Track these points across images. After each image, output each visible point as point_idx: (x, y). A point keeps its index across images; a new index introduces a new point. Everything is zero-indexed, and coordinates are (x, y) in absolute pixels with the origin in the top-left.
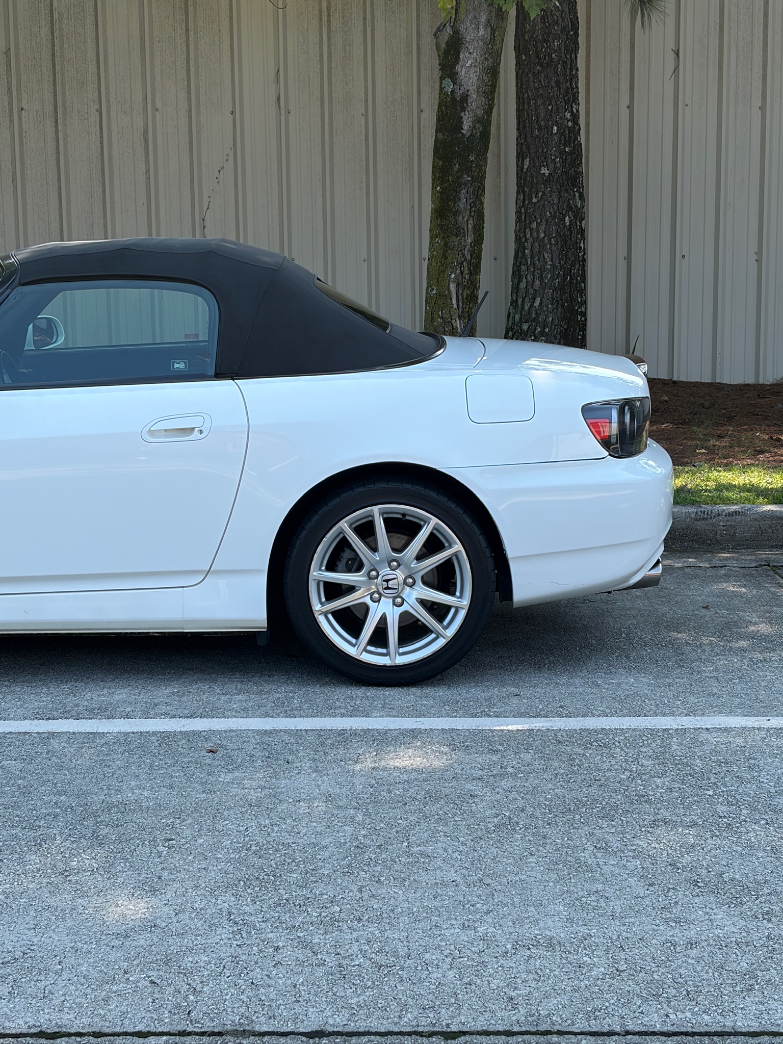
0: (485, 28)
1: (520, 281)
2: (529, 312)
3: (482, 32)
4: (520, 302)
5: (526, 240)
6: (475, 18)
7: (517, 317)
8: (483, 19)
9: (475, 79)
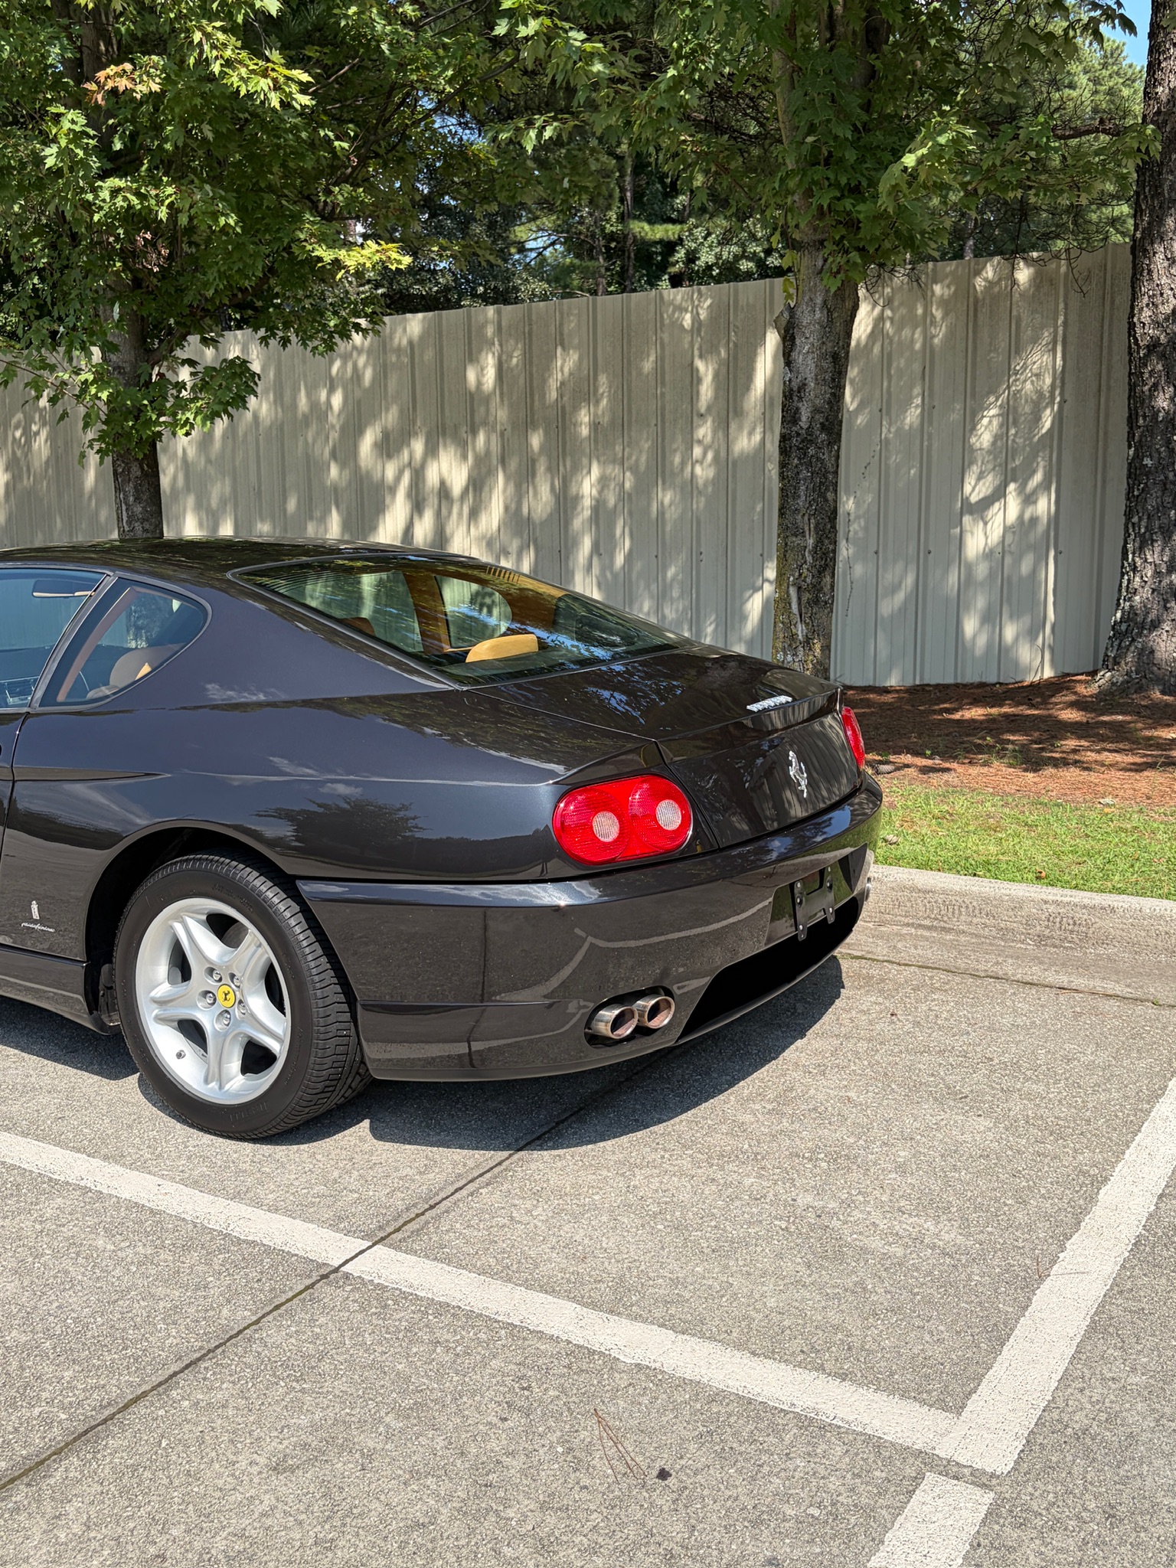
0: (821, 310)
3: (818, 315)
6: (811, 300)
8: (819, 300)
9: (813, 365)
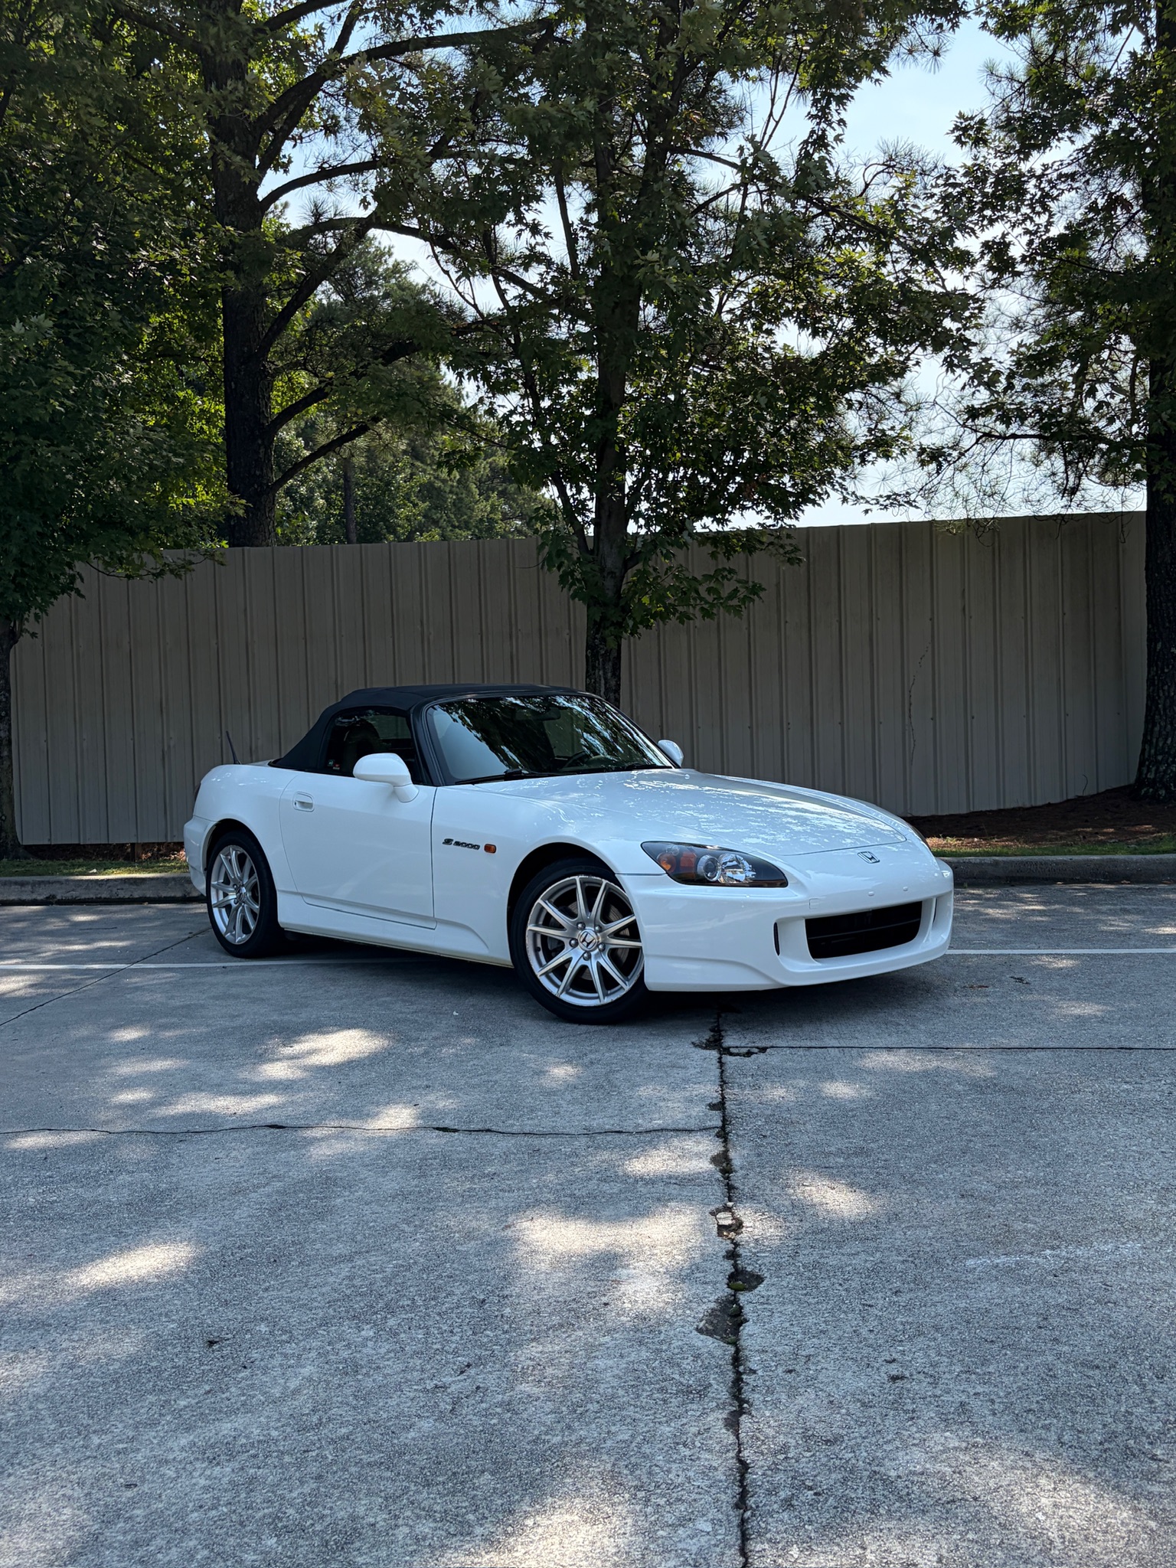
1: (1154, 725)
2: (1163, 748)
4: (1154, 741)
5: (1159, 698)
7: (1153, 751)
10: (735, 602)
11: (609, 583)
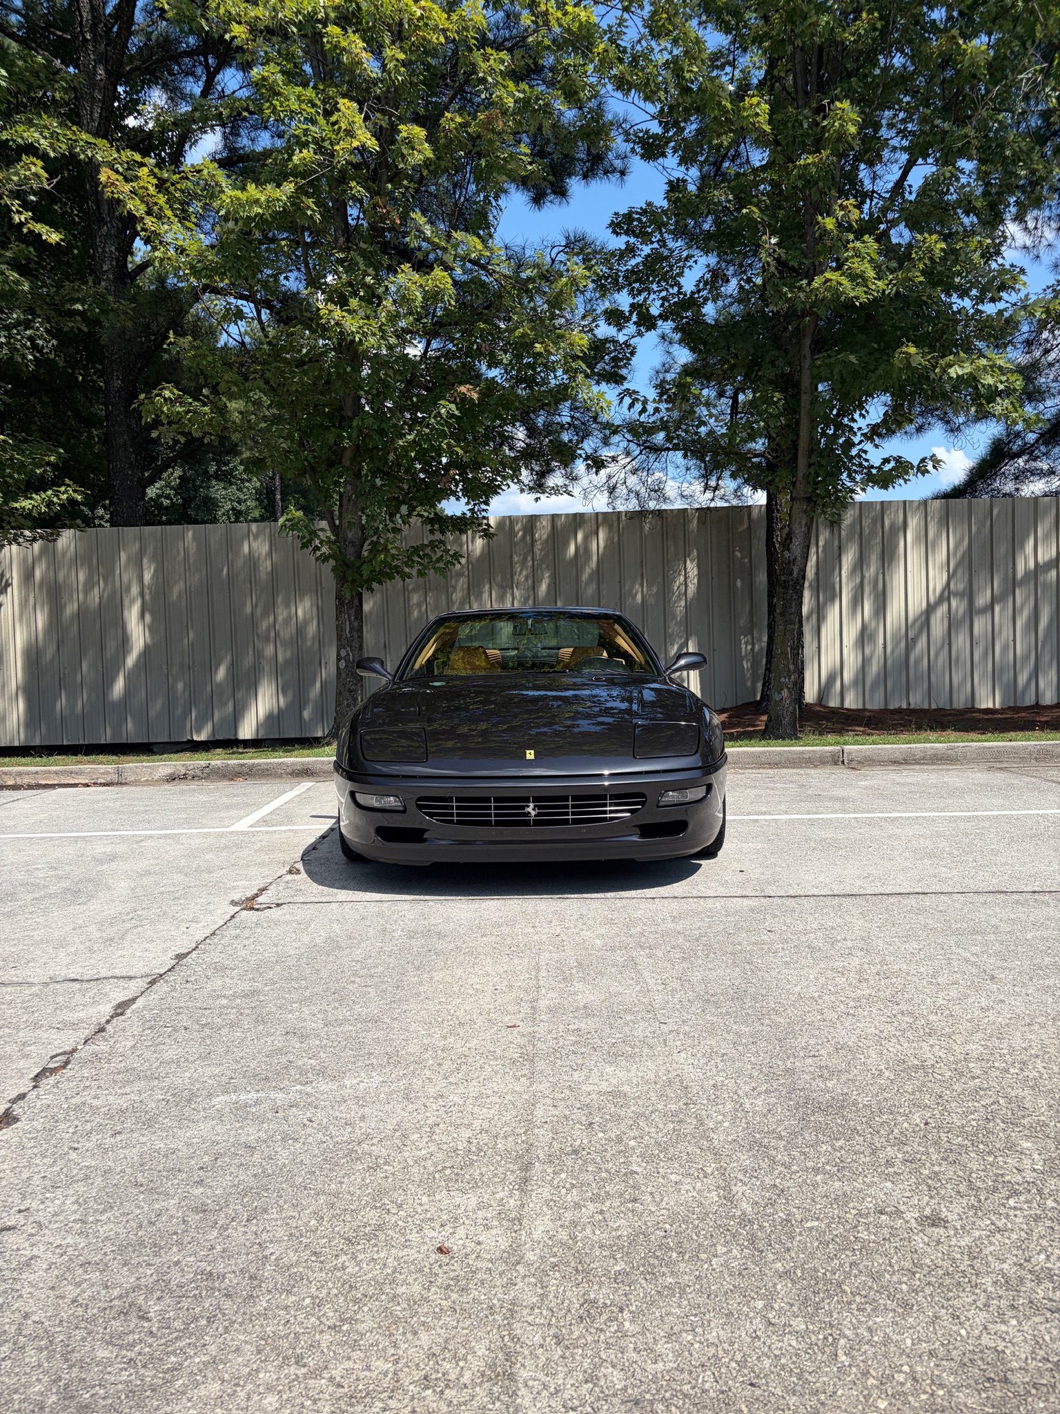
10: (441, 565)
11: (350, 550)
